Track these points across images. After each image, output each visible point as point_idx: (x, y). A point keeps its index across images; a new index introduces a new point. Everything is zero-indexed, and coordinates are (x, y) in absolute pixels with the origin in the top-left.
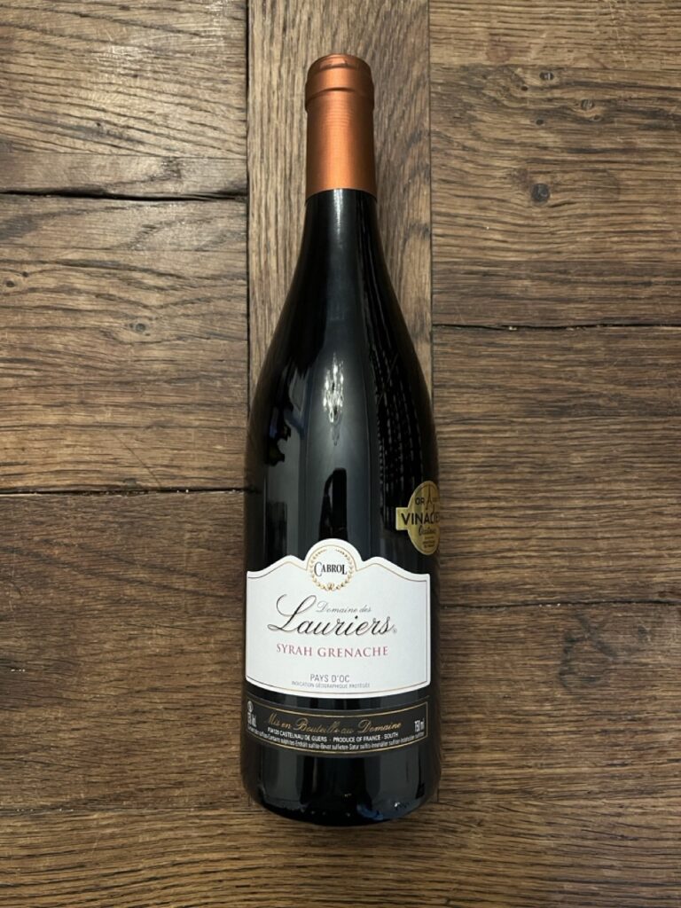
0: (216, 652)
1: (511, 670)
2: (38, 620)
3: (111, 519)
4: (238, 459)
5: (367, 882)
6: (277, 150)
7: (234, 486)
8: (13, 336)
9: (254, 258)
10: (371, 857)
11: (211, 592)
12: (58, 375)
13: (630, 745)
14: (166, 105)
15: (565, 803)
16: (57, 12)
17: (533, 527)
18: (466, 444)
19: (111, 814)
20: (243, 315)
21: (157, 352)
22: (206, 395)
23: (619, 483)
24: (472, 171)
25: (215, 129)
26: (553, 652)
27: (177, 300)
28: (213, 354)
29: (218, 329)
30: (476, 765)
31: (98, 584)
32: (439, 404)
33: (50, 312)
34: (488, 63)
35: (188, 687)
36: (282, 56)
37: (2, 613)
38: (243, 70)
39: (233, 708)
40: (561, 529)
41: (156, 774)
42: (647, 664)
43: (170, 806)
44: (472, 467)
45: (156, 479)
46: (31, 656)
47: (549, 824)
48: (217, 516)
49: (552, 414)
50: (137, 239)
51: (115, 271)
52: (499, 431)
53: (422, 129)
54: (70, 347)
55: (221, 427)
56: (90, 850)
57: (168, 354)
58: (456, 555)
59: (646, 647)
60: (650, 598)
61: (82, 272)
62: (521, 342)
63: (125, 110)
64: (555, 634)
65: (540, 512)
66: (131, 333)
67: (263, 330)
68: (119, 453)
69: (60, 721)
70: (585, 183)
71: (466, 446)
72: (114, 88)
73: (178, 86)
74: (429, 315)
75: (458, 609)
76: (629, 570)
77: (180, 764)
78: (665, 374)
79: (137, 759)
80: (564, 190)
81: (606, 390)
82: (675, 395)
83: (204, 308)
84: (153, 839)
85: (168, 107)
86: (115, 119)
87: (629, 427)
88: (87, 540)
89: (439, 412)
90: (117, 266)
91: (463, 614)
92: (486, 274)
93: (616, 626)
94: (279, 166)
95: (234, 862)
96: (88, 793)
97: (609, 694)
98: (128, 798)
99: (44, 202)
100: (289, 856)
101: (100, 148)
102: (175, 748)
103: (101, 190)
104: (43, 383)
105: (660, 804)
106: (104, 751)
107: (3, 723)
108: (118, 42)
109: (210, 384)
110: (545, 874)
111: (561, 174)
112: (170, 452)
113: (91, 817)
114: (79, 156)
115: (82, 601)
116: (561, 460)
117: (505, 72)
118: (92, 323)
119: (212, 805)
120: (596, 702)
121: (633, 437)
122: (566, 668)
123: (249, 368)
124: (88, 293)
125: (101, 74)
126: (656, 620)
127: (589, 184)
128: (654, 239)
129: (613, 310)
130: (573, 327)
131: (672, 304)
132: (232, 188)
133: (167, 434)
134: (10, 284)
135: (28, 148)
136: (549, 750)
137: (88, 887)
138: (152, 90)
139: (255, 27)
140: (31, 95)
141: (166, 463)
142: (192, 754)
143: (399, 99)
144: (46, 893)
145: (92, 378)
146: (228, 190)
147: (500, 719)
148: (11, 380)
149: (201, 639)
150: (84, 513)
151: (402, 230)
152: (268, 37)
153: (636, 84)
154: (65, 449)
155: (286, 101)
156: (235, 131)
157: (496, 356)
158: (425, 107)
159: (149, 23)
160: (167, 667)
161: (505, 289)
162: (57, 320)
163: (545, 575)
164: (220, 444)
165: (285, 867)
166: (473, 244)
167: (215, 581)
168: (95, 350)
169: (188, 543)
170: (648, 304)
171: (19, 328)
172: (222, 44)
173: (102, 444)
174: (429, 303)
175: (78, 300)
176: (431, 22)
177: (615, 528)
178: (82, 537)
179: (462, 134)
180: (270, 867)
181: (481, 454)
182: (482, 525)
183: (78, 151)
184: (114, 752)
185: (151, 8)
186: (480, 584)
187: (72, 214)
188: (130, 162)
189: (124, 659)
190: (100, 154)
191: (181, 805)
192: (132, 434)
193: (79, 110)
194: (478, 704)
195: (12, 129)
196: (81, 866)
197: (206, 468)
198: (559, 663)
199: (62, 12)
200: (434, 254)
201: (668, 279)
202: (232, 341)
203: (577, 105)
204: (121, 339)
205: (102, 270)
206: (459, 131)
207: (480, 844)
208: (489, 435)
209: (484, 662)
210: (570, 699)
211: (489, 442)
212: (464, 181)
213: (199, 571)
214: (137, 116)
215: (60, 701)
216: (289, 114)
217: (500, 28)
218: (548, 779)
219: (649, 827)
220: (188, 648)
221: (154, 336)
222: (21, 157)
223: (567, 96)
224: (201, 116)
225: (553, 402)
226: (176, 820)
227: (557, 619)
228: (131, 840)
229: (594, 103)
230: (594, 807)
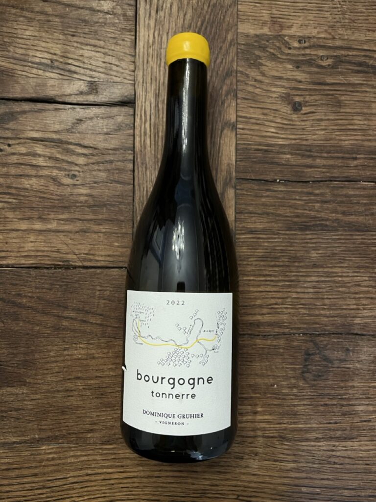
0: (112, 358)
1: (274, 370)
2: (14, 339)
3: (55, 283)
4: (126, 251)
5: (194, 486)
6: (151, 79)
7: (124, 266)
9: (137, 139)
10: (197, 472)
11: (110, 324)
12: (27, 202)
13: (339, 412)
14: (90, 52)
15: (303, 443)
17: (289, 292)
18: (254, 245)
20: (131, 171)
21: (83, 191)
22: (109, 215)
23: (337, 268)
24: (259, 93)
25: (117, 66)
26: (298, 361)
27: (95, 161)
28: (114, 192)
29: (117, 178)
30: (255, 422)
31: (47, 319)
32: (238, 222)
33: (23, 166)
34: (270, 33)
35: (96, 377)
36: (155, 26)
38: (133, 33)
40: (304, 293)
41: (77, 425)
42: (349, 368)
43: (85, 443)
44: (256, 257)
46: (9, 358)
47: (294, 455)
48: (114, 282)
49: (301, 229)
50: (72, 126)
51: (60, 145)
52: (272, 238)
53: (232, 69)
54: (34, 187)
55: (118, 233)
56: (41, 466)
57: (89, 191)
58: (246, 306)
59: (349, 358)
60: (352, 332)
61: (41, 144)
62: (285, 189)
63: (67, 54)
64: (300, 351)
65: (293, 283)
66: (69, 179)
67: (142, 179)
68: (60, 246)
69: (25, 395)
70: (321, 102)
71: (252, 246)
72: (60, 42)
73: (97, 41)
74: (234, 174)
75: (246, 336)
76: (341, 316)
77: (91, 420)
78: (363, 209)
79: (67, 417)
80: (310, 105)
81: (331, 216)
82: (369, 220)
83: (109, 166)
84: (76, 460)
86: (61, 60)
87: (343, 237)
88: (41, 295)
89: (239, 227)
90: (60, 142)
91: (249, 339)
92: (266, 151)
93: (333, 347)
94: (153, 88)
95: (120, 474)
96: (40, 435)
97: (329, 384)
98: (62, 438)
99: (20, 105)
100: (152, 471)
101: (52, 75)
102: (89, 410)
103: (52, 99)
104: (19, 207)
105: (355, 445)
106: (49, 412)
108: (64, 16)
109: (112, 209)
110: (292, 482)
111: (309, 96)
112: (89, 246)
113: (41, 448)
114: (41, 80)
115: (38, 328)
116: (306, 255)
117: (279, 38)
118: (47, 173)
119: (108, 442)
120: (321, 388)
121: (345, 243)
122: (306, 370)
123: (133, 200)
124: (44, 156)
125: (55, 34)
126: (355, 344)
127: (324, 102)
128: (359, 134)
129: (336, 173)
130: (313, 181)
131: (369, 170)
132: (126, 99)
133: (88, 236)
135: (12, 75)
136: (295, 414)
137: (38, 487)
138: (83, 44)
139: (141, 9)
140: (14, 44)
141: (86, 252)
142: (98, 414)
143: (220, 52)
144: (16, 490)
145: (46, 204)
146: (124, 101)
147: (268, 397)
149: (104, 350)
150: (40, 279)
151: (220, 125)
152: (148, 15)
153: (351, 47)
154: (30, 243)
155: (157, 51)
157: (271, 197)
158: (234, 57)
159: (81, 6)
160: (86, 365)
161: (277, 159)
162: (26, 171)
163: (295, 318)
164: (117, 243)
165: (148, 477)
166: (259, 134)
167: (112, 319)
168: (47, 188)
169: (98, 297)
170: (355, 170)
171: (5, 175)
172: (122, 18)
173: (51, 241)
174: (234, 167)
175: (38, 160)
176: (239, 10)
177: (334, 293)
178: (39, 293)
179: (255, 72)
180: (141, 477)
181: (261, 251)
182: (261, 290)
183: (41, 77)
184: (55, 413)
186: (259, 323)
187: (36, 112)
188: (69, 84)
189: (61, 361)
190: (52, 79)
191: (92, 442)
192: (68, 236)
193: (41, 54)
194: (257, 389)
195: (3, 64)
196: (36, 475)
197: (109, 256)
198: (301, 366)
200: (237, 139)
201: (366, 156)
202: (125, 185)
203: (318, 58)
204: (62, 183)
205: (52, 144)
206: (253, 71)
207: (256, 465)
208: (266, 240)
209: (261, 365)
210: (307, 387)
211: (266, 244)
212: (255, 99)
213: (104, 313)
214: (74, 58)
215: (25, 384)
216: (159, 59)
217: (277, 14)
218: (294, 431)
219: (349, 458)
220: (97, 355)
221: (81, 181)
222: (8, 79)
223: (313, 53)
224: (110, 59)
225: (301, 222)
226: (88, 451)
227: (301, 343)
228: (63, 461)
229: (328, 57)
230: (320, 446)
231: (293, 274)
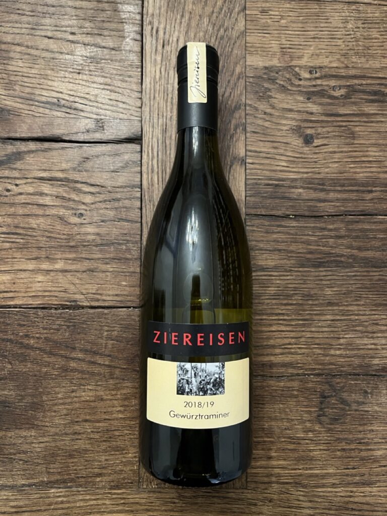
0: (121, 400)
1: (289, 413)
2: (22, 380)
3: (62, 323)
4: (135, 290)
6: (158, 115)
7: (132, 305)
8: (9, 219)
9: (145, 176)
11: (118, 366)
12: (34, 242)
13: (357, 457)
14: (96, 89)
15: (320, 490)
16: (35, 35)
17: (303, 331)
19: (61, 490)
20: (138, 208)
21: (90, 229)
22: (117, 253)
23: (353, 306)
24: (269, 126)
25: (124, 103)
26: (313, 404)
27: (101, 200)
28: (121, 230)
29: (124, 216)
30: (269, 467)
31: (55, 360)
33: (30, 206)
34: (279, 65)
35: (105, 420)
36: (162, 61)
37: (1, 376)
38: (139, 70)
39: (130, 432)
40: (319, 332)
41: (86, 469)
42: (368, 411)
43: (94, 487)
44: (268, 296)
45: (88, 301)
46: (17, 400)
47: (311, 501)
48: (122, 322)
49: (314, 266)
50: (79, 165)
51: (67, 183)
52: (284, 275)
53: (241, 102)
54: (41, 226)
55: (126, 272)
56: (50, 509)
57: (96, 230)
58: (258, 346)
59: (368, 401)
60: (371, 373)
61: (48, 183)
62: (297, 225)
63: (73, 92)
64: (315, 393)
65: (307, 322)
66: (75, 218)
67: (150, 217)
68: (67, 286)
69: (33, 437)
70: (334, 134)
71: (264, 284)
72: (67, 80)
73: (103, 79)
74: (244, 209)
75: (259, 378)
76: (359, 357)
77: (100, 464)
78: (380, 244)
79: (76, 460)
80: (322, 138)
81: (346, 252)
83: (116, 204)
84: (85, 504)
85: (97, 91)
86: (67, 97)
87: (359, 274)
88: (49, 335)
90: (67, 180)
91: (262, 380)
92: (277, 185)
93: (351, 389)
94: (160, 124)
96: (48, 478)
97: (346, 428)
98: (71, 482)
99: (27, 144)
101: (59, 114)
102: (97, 454)
103: (59, 137)
104: (26, 246)
105: (374, 491)
106: (58, 455)
107: (2, 437)
108: (70, 53)
109: (120, 247)
111: (321, 128)
112: (96, 285)
113: (50, 491)
114: (47, 119)
115: (46, 369)
116: (320, 292)
117: (289, 70)
118: (54, 212)
119: (117, 487)
120: (339, 433)
121: (361, 280)
122: (321, 413)
123: (141, 238)
124: (51, 195)
125: (60, 72)
126: (374, 386)
127: (337, 134)
128: (374, 165)
129: (350, 207)
130: (327, 216)
131: (385, 203)
132: (133, 136)
133: (95, 275)
134: (8, 190)
135: (19, 114)
136: (312, 459)
138: (88, 81)
139: (147, 44)
140: (20, 84)
141: (94, 292)
142: (107, 458)
143: (227, 86)
145: (53, 244)
146: (130, 138)
147: (283, 441)
148: (8, 244)
149: (113, 392)
150: (48, 320)
151: (229, 160)
152: (154, 50)
153: (364, 75)
154: (38, 284)
155: (164, 87)
156: (135, 104)
157: (283, 233)
158: (243, 90)
159: (87, 43)
160: (94, 408)
161: (288, 194)
162: (33, 211)
163: (310, 359)
164: (124, 281)
166: (270, 168)
167: (121, 360)
168: (54, 228)
169: (106, 338)
170: (370, 203)
171: (13, 215)
172: (128, 54)
173: (58, 281)
174: (244, 203)
175: (45, 199)
176: (247, 41)
177: (350, 332)
178: (46, 333)
179: (264, 105)
181: (273, 289)
182: (273, 329)
183: (47, 116)
184: (63, 456)
185: (88, 34)
186: (272, 363)
187: (43, 151)
188: (76, 121)
189: (69, 403)
190: (59, 117)
191: (100, 487)
192: (75, 276)
193: (47, 93)
194: (271, 432)
195: (9, 103)
197: (117, 295)
198: (317, 409)
199: (38, 36)
200: (247, 174)
201: (383, 189)
202: (132, 223)
203: (331, 88)
204: (69, 222)
205: (59, 183)
206: (262, 104)
207: (270, 512)
208: (278, 278)
209: (274, 408)
210: (324, 431)
211: (278, 282)
212: (265, 132)
213: (112, 354)
214: (80, 96)
215: (33, 426)
216: (166, 94)
217: (286, 44)
218: (310, 476)
219: (368, 504)
220: (105, 397)
221: (89, 220)
222: (14, 118)
223: (324, 83)
224: (116, 96)
225: (315, 259)
226: (98, 495)
227: (316, 384)
228: (72, 505)
229: (340, 87)
230: (336, 492)
231: (307, 312)
